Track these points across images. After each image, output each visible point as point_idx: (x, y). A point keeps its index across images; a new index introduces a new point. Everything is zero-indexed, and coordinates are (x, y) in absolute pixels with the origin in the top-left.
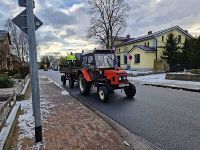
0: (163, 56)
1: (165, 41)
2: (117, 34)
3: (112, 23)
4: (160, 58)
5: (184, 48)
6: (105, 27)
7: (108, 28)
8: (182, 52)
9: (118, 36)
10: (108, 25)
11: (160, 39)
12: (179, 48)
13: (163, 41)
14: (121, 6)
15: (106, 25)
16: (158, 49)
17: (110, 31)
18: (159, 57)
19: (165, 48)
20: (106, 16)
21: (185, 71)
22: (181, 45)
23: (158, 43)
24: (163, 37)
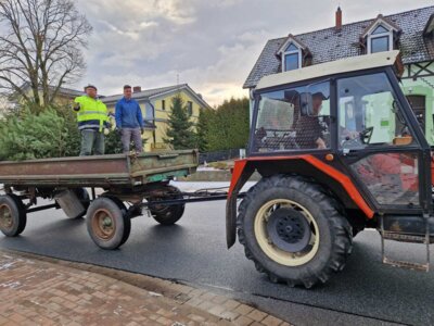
0: (167, 138)
1: (168, 108)
2: (61, 82)
3: (43, 53)
4: (162, 141)
5: (198, 125)
6: (24, 58)
7: (33, 62)
8: (196, 131)
9: (62, 86)
10: (33, 56)
11: (158, 105)
12: (191, 124)
13: (164, 108)
14: (68, 18)
15: (27, 56)
16: (156, 124)
17: (40, 71)
18: (159, 140)
19: (168, 122)
20: (26, 32)
21: (206, 164)
22: (194, 119)
23: (156, 112)
24: (163, 102)
